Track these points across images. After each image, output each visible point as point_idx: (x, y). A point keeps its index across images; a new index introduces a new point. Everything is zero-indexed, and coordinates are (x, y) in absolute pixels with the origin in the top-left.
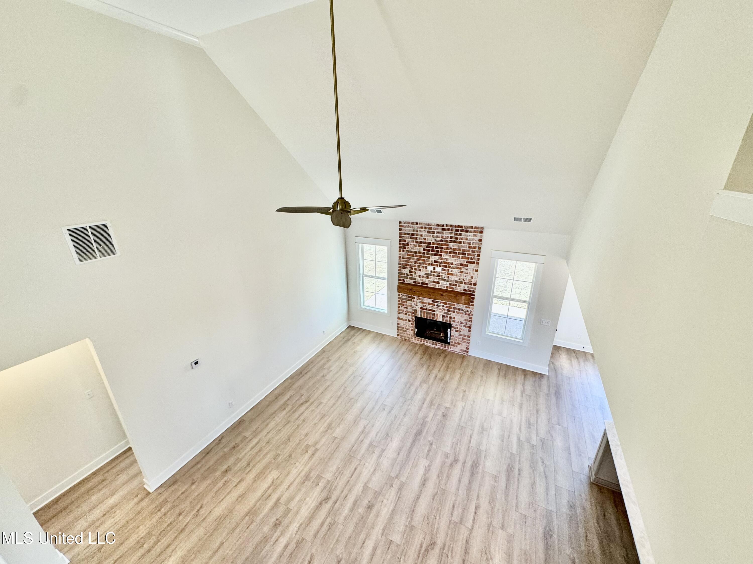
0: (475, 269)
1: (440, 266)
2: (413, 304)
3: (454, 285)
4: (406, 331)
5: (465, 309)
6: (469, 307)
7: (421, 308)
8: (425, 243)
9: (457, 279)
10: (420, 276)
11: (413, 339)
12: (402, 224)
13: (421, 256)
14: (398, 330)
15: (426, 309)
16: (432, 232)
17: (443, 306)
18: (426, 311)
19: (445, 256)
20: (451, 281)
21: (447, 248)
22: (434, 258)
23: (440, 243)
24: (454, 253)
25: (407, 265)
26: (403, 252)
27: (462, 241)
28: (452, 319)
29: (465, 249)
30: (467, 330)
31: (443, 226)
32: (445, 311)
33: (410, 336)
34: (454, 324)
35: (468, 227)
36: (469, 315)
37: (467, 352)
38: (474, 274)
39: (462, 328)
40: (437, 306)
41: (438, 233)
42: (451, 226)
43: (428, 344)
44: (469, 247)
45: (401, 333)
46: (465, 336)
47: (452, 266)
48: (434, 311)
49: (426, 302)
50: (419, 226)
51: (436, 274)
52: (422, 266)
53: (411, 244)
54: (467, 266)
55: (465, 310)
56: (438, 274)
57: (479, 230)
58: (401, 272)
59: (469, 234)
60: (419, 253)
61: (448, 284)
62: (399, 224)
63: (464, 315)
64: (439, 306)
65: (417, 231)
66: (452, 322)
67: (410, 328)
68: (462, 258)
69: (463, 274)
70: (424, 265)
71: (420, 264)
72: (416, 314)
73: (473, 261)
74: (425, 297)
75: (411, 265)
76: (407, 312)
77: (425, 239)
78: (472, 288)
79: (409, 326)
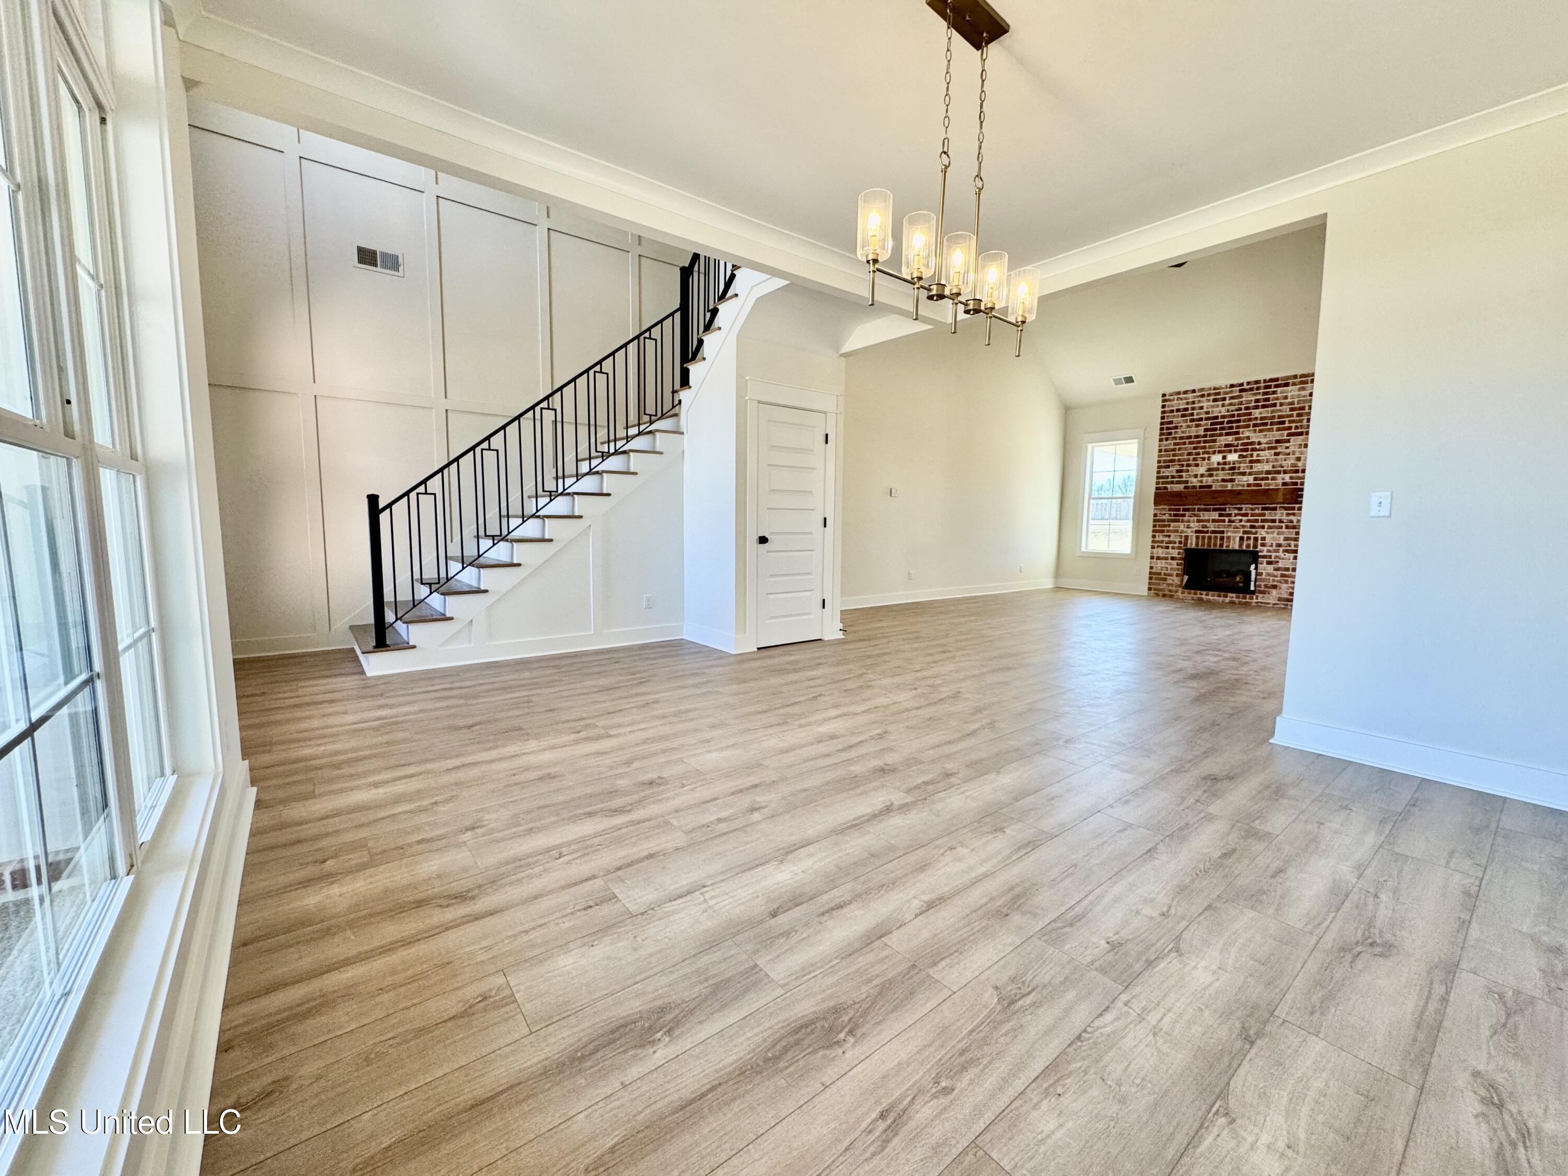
0: (1302, 443)
1: (1236, 451)
2: (1182, 526)
3: (1262, 479)
4: (1165, 579)
5: (1285, 518)
6: (1293, 514)
7: (1197, 532)
8: (1207, 419)
9: (1268, 467)
10: (1196, 476)
11: (1179, 594)
12: (1167, 397)
13: (1199, 442)
14: (1150, 578)
15: (1207, 532)
16: (1222, 398)
17: (1241, 521)
18: (1207, 535)
19: (1246, 433)
20: (1257, 473)
21: (1250, 420)
22: (1223, 440)
23: (1236, 413)
24: (1262, 425)
25: (1172, 461)
26: (1167, 441)
27: (1278, 402)
28: (1260, 542)
29: (1284, 413)
30: (1291, 558)
31: (1242, 385)
32: (1246, 529)
33: (1174, 588)
34: (1264, 551)
35: (1288, 378)
36: (1294, 527)
38: (1301, 453)
39: (1281, 554)
40: (1230, 521)
41: (1232, 398)
42: (1257, 382)
43: (1210, 597)
45: (1155, 584)
46: (1287, 569)
47: (1258, 447)
48: (1223, 532)
49: (1207, 518)
50: (1197, 394)
51: (1227, 467)
52: (1201, 458)
53: (1181, 426)
54: (1288, 442)
55: (1285, 521)
56: (1231, 466)
57: (1307, 379)
58: (1162, 474)
59: (1290, 388)
60: (1197, 437)
61: (1251, 479)
62: (1161, 399)
63: (1284, 530)
64: (1233, 522)
65: (1193, 403)
66: (1259, 548)
67: (1175, 573)
68: (1278, 430)
69: (1281, 456)
70: (1206, 456)
71: (1198, 454)
72: (1186, 544)
73: (1299, 430)
74: (1206, 510)
75: (1179, 460)
76: (1170, 542)
77: (1207, 413)
78: (1299, 478)
79: (1171, 569)
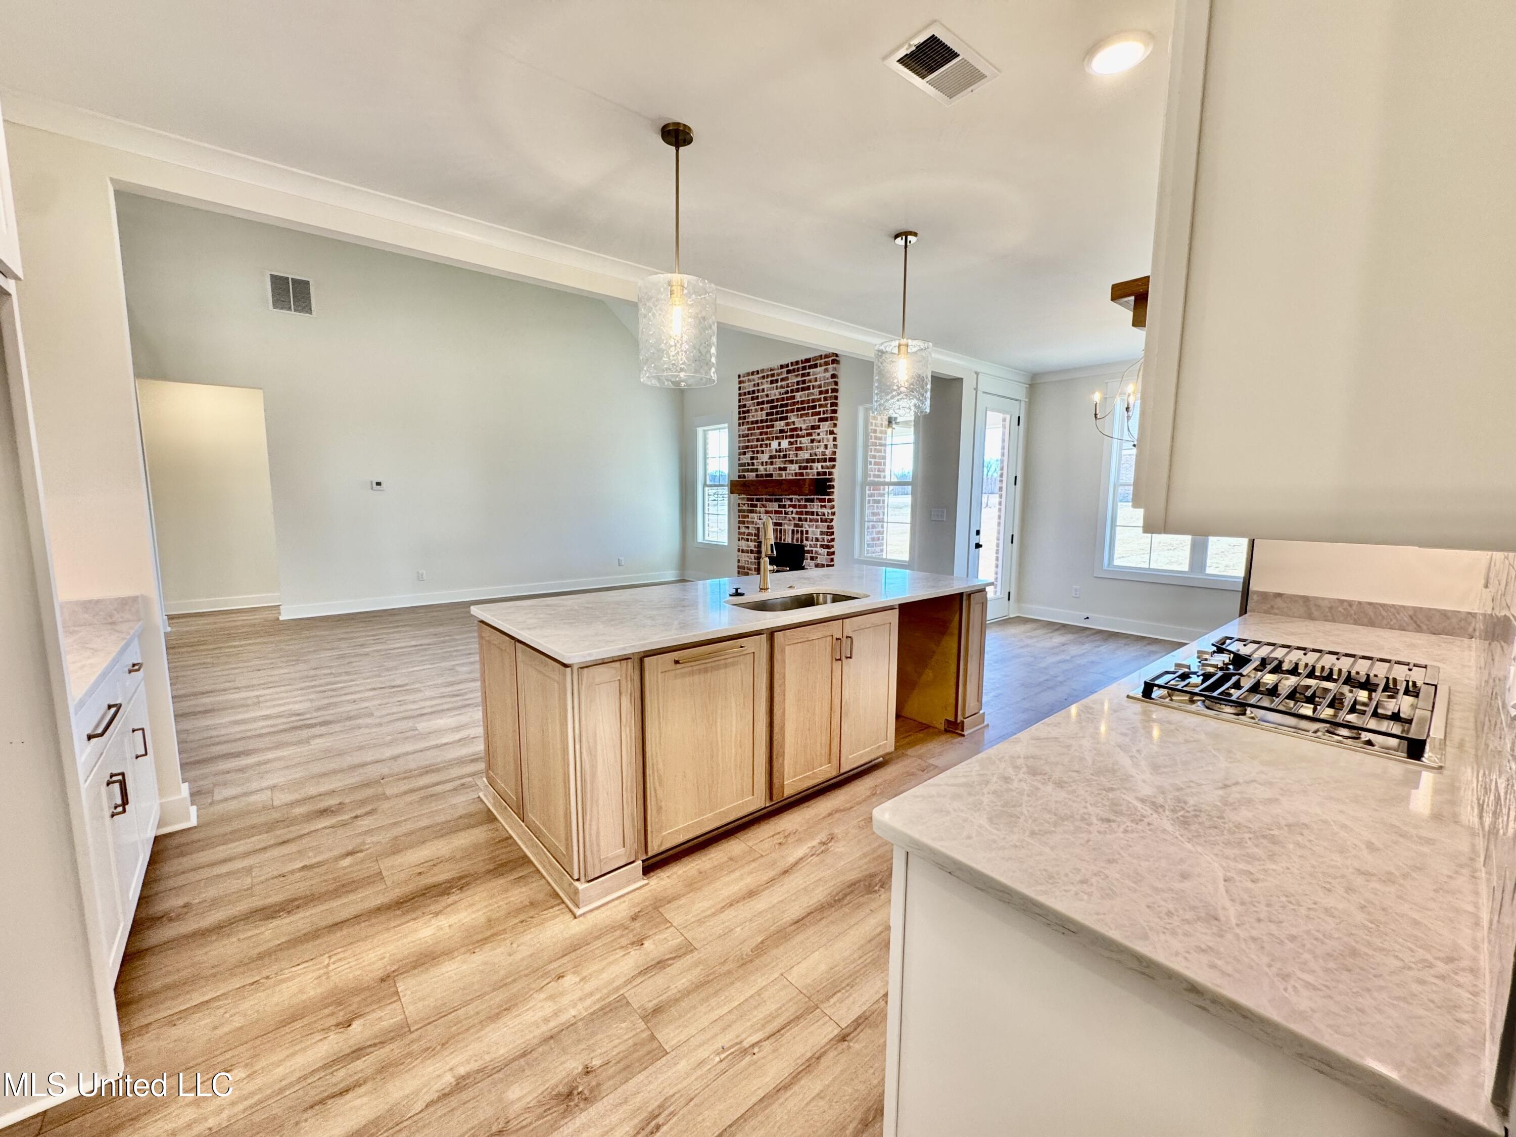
0: (829, 430)
1: (786, 438)
2: (755, 517)
3: (804, 468)
5: (820, 510)
6: (825, 506)
8: (768, 402)
9: (807, 456)
10: (762, 464)
12: (742, 379)
13: (763, 427)
16: (776, 380)
17: (792, 512)
19: (793, 417)
20: (801, 461)
21: (794, 404)
22: (780, 425)
23: (785, 396)
24: (802, 409)
25: (747, 447)
26: (743, 425)
27: (811, 384)
28: (805, 535)
29: (815, 397)
31: (787, 366)
32: (796, 522)
34: (808, 546)
35: (816, 358)
36: (826, 521)
38: (828, 440)
39: (819, 549)
40: (785, 513)
41: (782, 380)
42: (797, 363)
47: (800, 433)
48: (781, 524)
49: (771, 509)
50: (760, 375)
51: (782, 454)
52: (765, 444)
53: (752, 410)
54: (819, 427)
55: (820, 514)
56: (784, 453)
57: (830, 359)
58: (741, 461)
59: (818, 369)
60: (762, 421)
61: (797, 468)
62: (737, 380)
63: (821, 523)
64: (787, 513)
65: (758, 385)
66: (805, 542)
68: (812, 415)
69: (815, 444)
70: (768, 442)
71: (763, 440)
74: (770, 500)
75: (752, 447)
76: (749, 534)
77: (767, 396)
78: (828, 468)
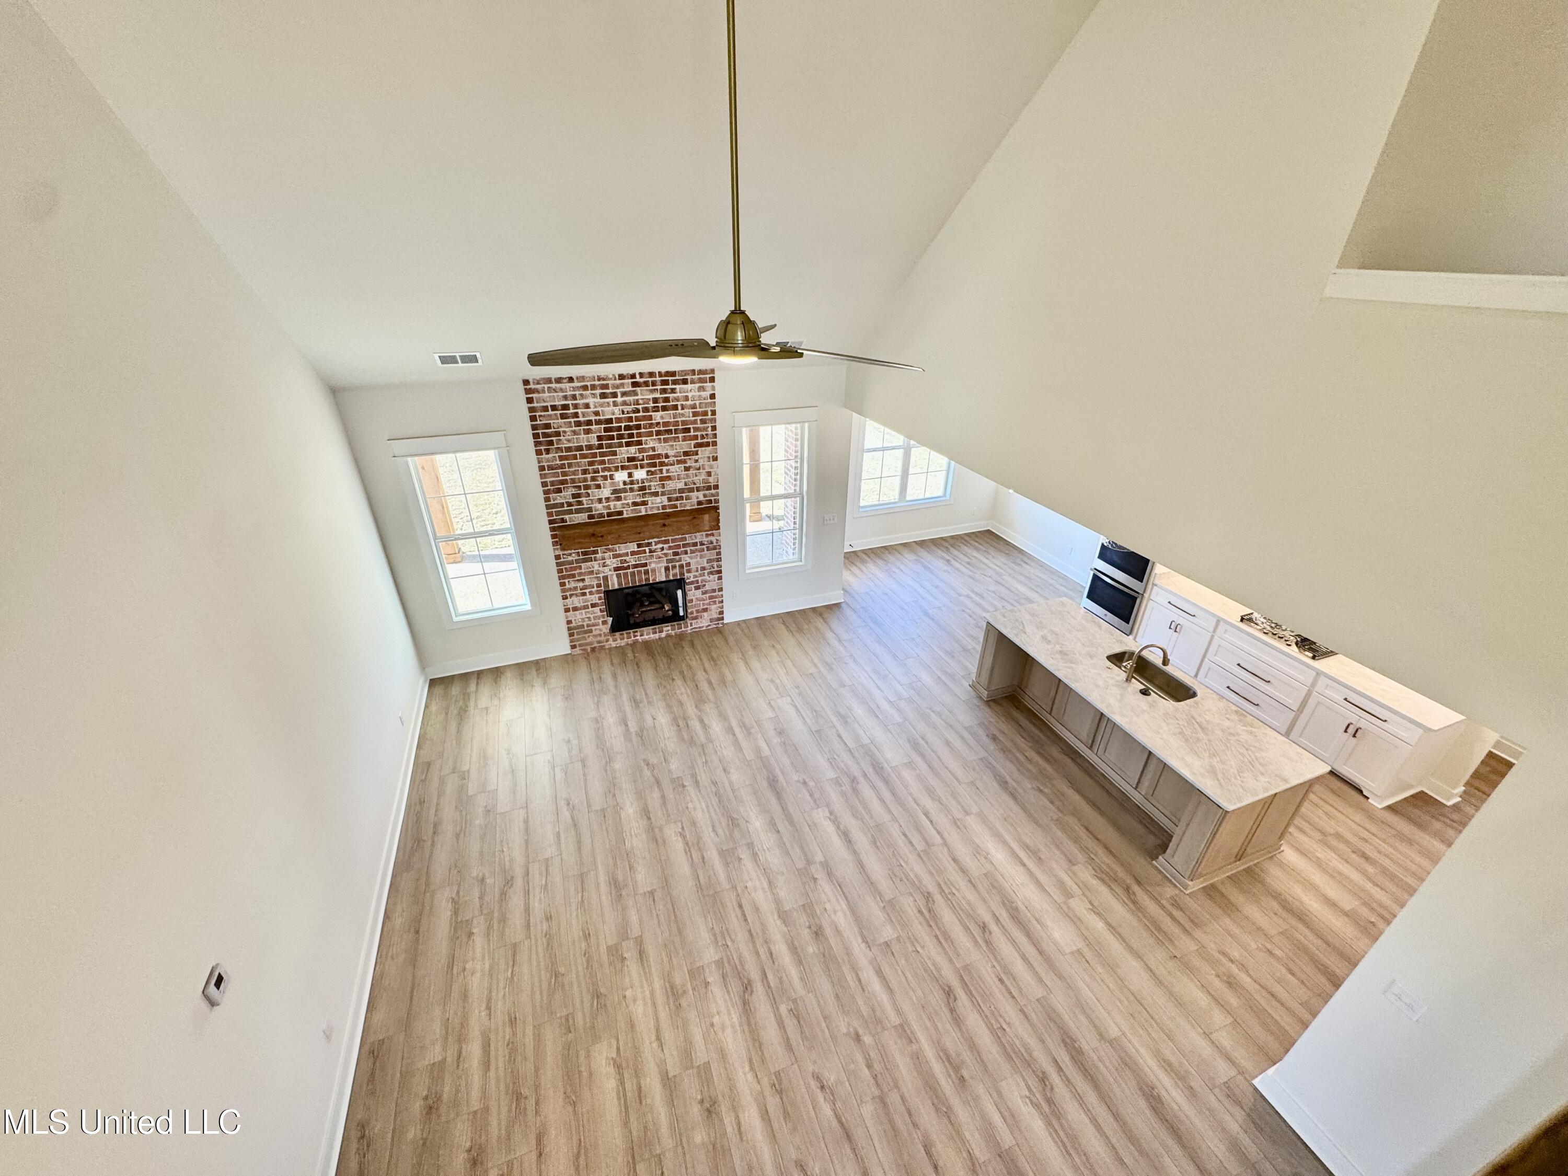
0: (711, 456)
1: (642, 467)
2: (596, 566)
3: (677, 499)
4: (591, 631)
5: (705, 540)
6: (713, 535)
7: (616, 569)
8: (599, 422)
9: (681, 485)
10: (600, 501)
11: (611, 642)
12: (532, 386)
13: (595, 455)
14: (571, 635)
15: (628, 567)
16: (611, 393)
17: (662, 549)
18: (629, 571)
19: (650, 443)
20: (670, 492)
21: (651, 425)
22: (625, 452)
23: (634, 415)
24: (665, 432)
25: (563, 482)
26: (548, 453)
27: (679, 403)
28: (685, 568)
29: (687, 419)
30: (716, 579)
31: (633, 376)
32: (669, 558)
33: (603, 638)
34: (690, 577)
35: (686, 373)
36: (715, 548)
37: (722, 619)
38: (711, 467)
39: (706, 577)
40: (651, 551)
41: (624, 394)
43: (646, 637)
44: (695, 414)
46: (714, 591)
47: (666, 461)
48: (645, 565)
49: (625, 552)
50: (576, 384)
51: (636, 486)
52: (602, 476)
53: (564, 432)
54: (697, 454)
55: (706, 543)
56: (640, 485)
57: (708, 376)
58: (552, 502)
59: (689, 386)
60: (589, 447)
61: (664, 500)
62: (522, 388)
63: (706, 552)
64: (654, 551)
65: (574, 397)
66: (686, 575)
67: (600, 621)
68: (685, 439)
69: (692, 472)
70: (607, 473)
71: (597, 471)
72: (607, 585)
73: (705, 440)
74: (621, 542)
75: (573, 481)
76: (585, 588)
77: (596, 413)
78: (713, 495)
79: (595, 618)
